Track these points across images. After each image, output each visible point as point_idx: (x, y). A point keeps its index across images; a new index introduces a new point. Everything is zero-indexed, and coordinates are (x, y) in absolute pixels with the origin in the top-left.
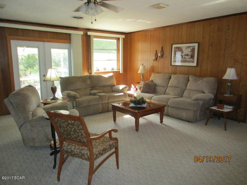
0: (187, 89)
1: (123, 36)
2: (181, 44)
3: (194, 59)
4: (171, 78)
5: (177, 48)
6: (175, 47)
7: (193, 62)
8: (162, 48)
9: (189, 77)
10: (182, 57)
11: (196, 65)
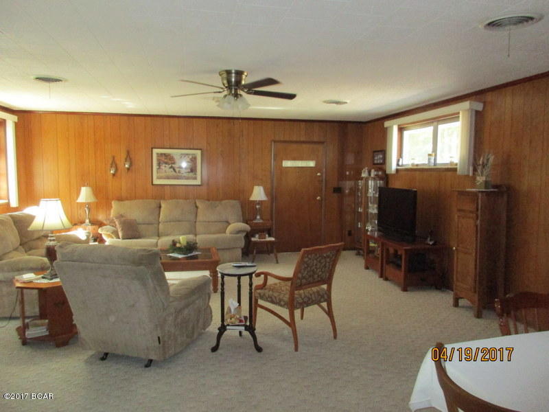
0: (200, 222)
1: (15, 118)
2: (170, 148)
3: (196, 174)
4: (160, 207)
5: (162, 154)
6: (157, 154)
7: (195, 178)
8: (128, 152)
9: (195, 203)
10: (174, 170)
11: (200, 184)
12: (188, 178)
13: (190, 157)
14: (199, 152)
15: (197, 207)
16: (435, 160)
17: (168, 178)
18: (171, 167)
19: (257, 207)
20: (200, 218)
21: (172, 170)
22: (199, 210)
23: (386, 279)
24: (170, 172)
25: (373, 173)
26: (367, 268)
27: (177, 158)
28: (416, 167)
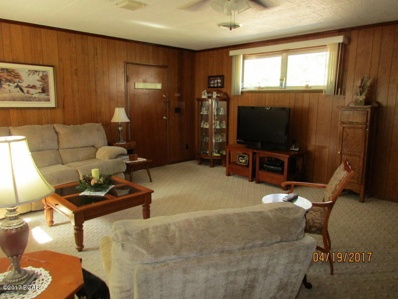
3: (48, 95)
7: (48, 100)
9: (54, 128)
10: (22, 90)
11: (54, 106)
12: (39, 100)
13: (41, 74)
14: (50, 70)
15: (57, 133)
16: (285, 83)
17: (14, 99)
18: (17, 86)
19: (120, 128)
20: (64, 144)
21: (18, 89)
22: (60, 136)
23: (259, 182)
24: (17, 93)
25: (215, 95)
26: (228, 175)
27: (24, 75)
28: (261, 90)
